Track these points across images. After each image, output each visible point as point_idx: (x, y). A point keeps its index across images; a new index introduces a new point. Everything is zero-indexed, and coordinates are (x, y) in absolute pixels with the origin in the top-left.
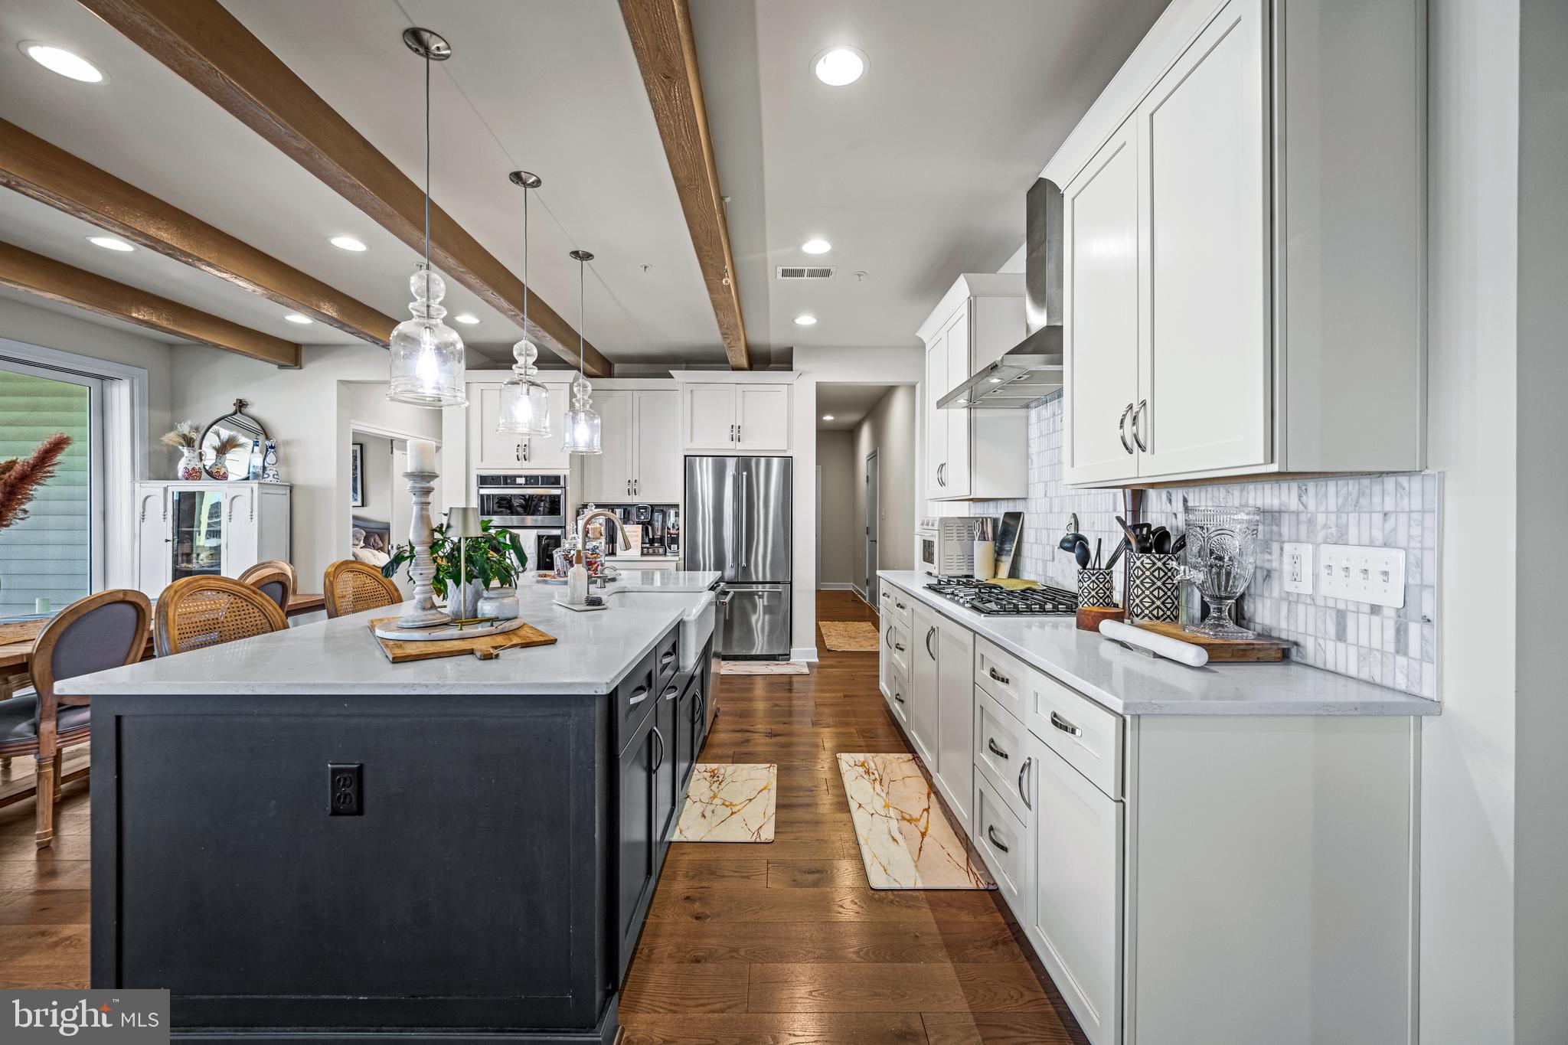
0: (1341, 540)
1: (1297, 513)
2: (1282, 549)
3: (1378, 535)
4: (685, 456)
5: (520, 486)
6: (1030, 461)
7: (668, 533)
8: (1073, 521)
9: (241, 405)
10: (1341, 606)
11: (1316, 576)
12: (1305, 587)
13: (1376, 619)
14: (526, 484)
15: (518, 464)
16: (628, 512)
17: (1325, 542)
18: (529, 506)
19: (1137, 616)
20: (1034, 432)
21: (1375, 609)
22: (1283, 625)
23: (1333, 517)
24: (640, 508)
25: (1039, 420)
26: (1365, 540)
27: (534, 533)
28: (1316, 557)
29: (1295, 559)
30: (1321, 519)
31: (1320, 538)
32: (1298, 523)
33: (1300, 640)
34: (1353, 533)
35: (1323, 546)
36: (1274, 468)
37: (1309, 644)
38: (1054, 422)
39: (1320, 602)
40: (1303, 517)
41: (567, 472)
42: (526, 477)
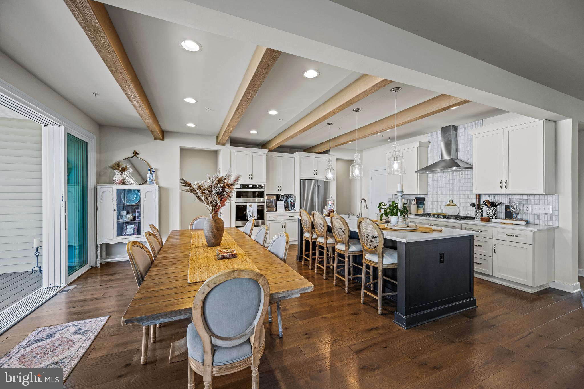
0: (538, 204)
1: (527, 200)
2: (523, 206)
3: (546, 203)
4: (301, 179)
5: (250, 188)
6: (428, 186)
7: (291, 204)
8: (451, 200)
9: (136, 153)
10: (538, 214)
11: (532, 210)
12: (530, 211)
13: (546, 216)
14: (252, 187)
15: (249, 180)
16: (279, 197)
17: (534, 204)
18: (254, 195)
19: (491, 218)
20: (429, 179)
21: (546, 214)
22: (524, 218)
23: (536, 201)
24: (281, 196)
25: (433, 176)
26: (544, 204)
27: (256, 204)
28: (532, 207)
29: (527, 207)
30: (533, 201)
31: (533, 204)
32: (527, 201)
33: (528, 220)
34: (541, 203)
35: (534, 205)
36: (544, 194)
37: (531, 221)
38: (441, 178)
39: (533, 214)
40: (529, 200)
41: (265, 184)
42: (252, 185)
